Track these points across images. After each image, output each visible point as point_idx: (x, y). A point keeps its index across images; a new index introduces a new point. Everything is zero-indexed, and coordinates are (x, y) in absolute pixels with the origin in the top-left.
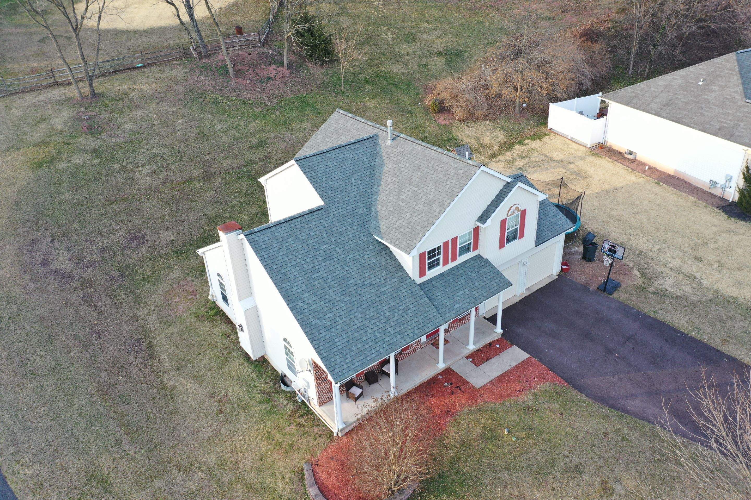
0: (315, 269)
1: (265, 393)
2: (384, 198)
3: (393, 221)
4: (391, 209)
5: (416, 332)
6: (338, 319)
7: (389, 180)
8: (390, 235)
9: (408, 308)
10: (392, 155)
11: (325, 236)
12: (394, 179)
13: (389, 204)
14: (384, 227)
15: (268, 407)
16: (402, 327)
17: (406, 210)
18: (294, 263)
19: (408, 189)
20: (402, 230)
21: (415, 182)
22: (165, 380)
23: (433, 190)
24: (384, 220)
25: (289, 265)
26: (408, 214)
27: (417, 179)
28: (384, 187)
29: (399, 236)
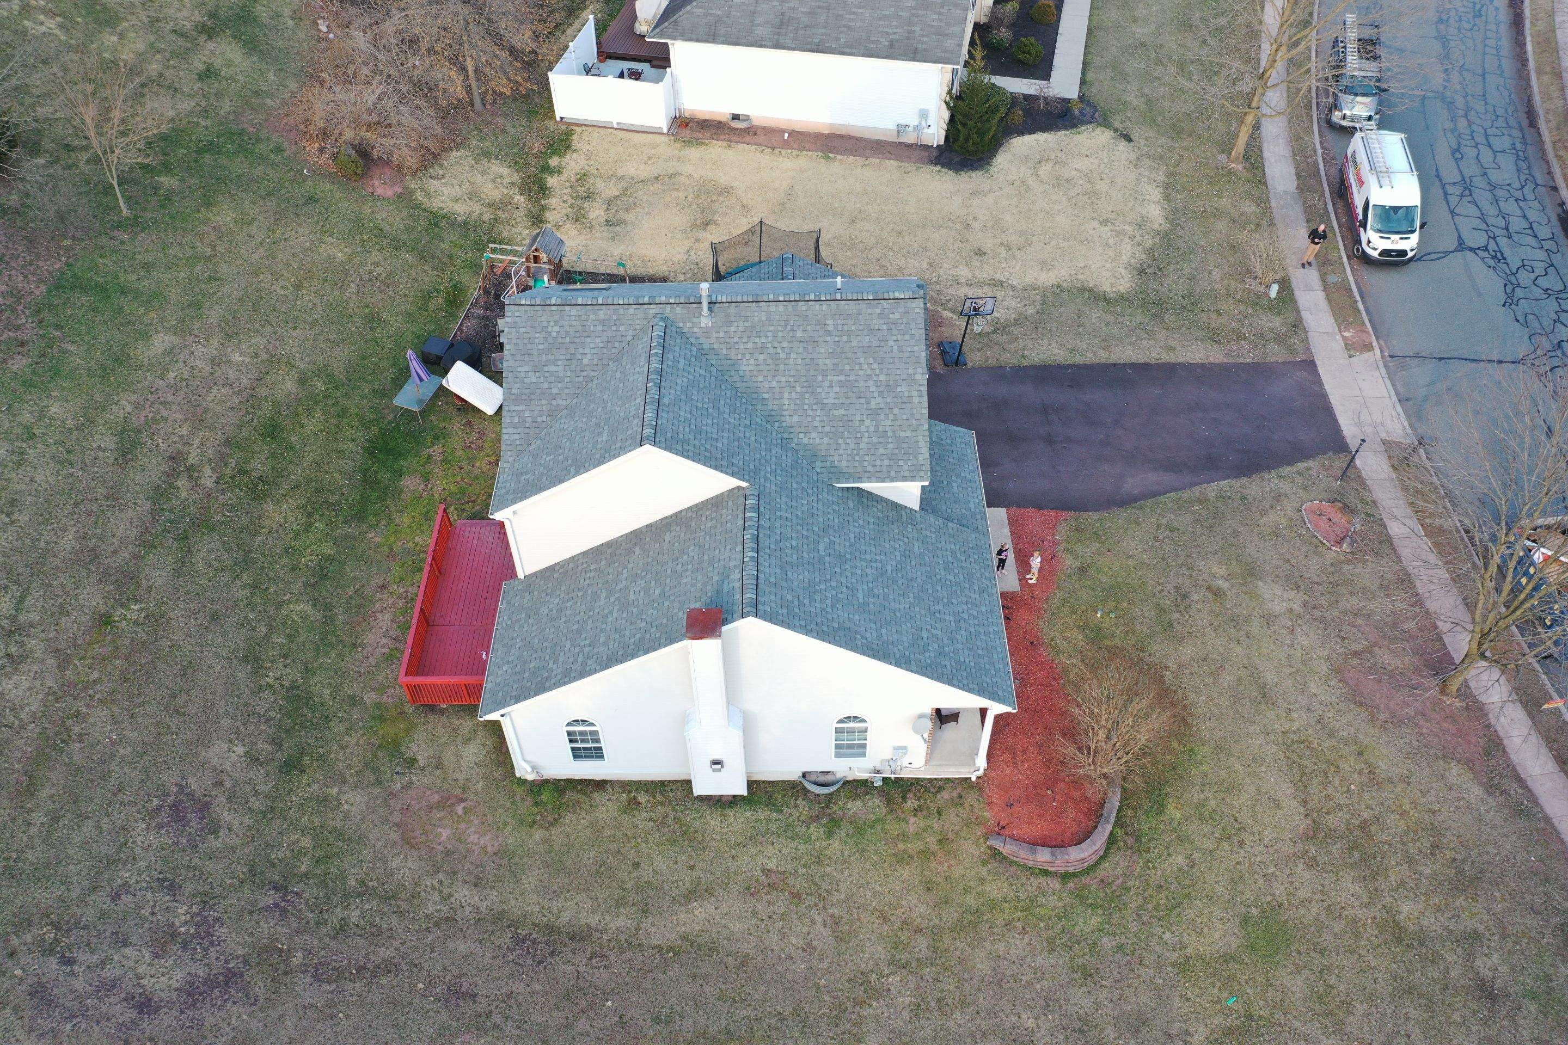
0: (853, 590)
1: (814, 819)
2: (796, 418)
3: (852, 446)
4: (828, 429)
6: (933, 631)
7: (774, 384)
8: (869, 468)
10: (736, 340)
11: (805, 533)
12: (783, 379)
13: (816, 423)
14: (844, 464)
15: (845, 829)
16: (975, 582)
17: (858, 418)
18: (829, 602)
19: (827, 384)
20: (881, 451)
21: (831, 367)
22: (657, 943)
23: (875, 366)
24: (832, 452)
25: (829, 610)
26: (867, 423)
27: (828, 362)
28: (776, 402)
29: (886, 462)
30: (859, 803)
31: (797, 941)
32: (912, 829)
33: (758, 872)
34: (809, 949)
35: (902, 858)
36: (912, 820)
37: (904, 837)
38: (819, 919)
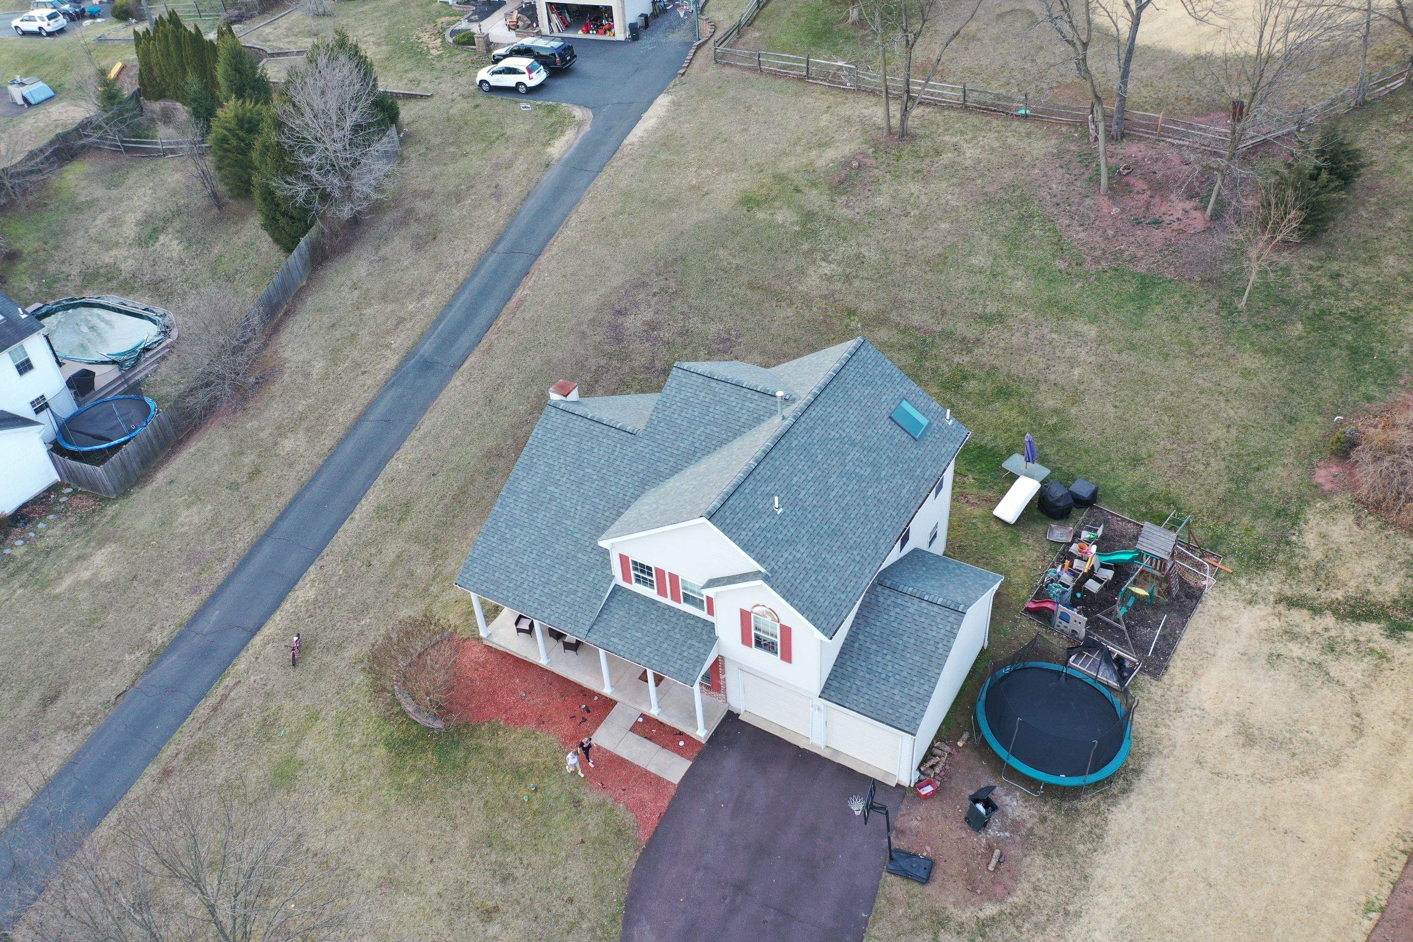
5: (552, 618)
9: (575, 592)
16: (549, 601)
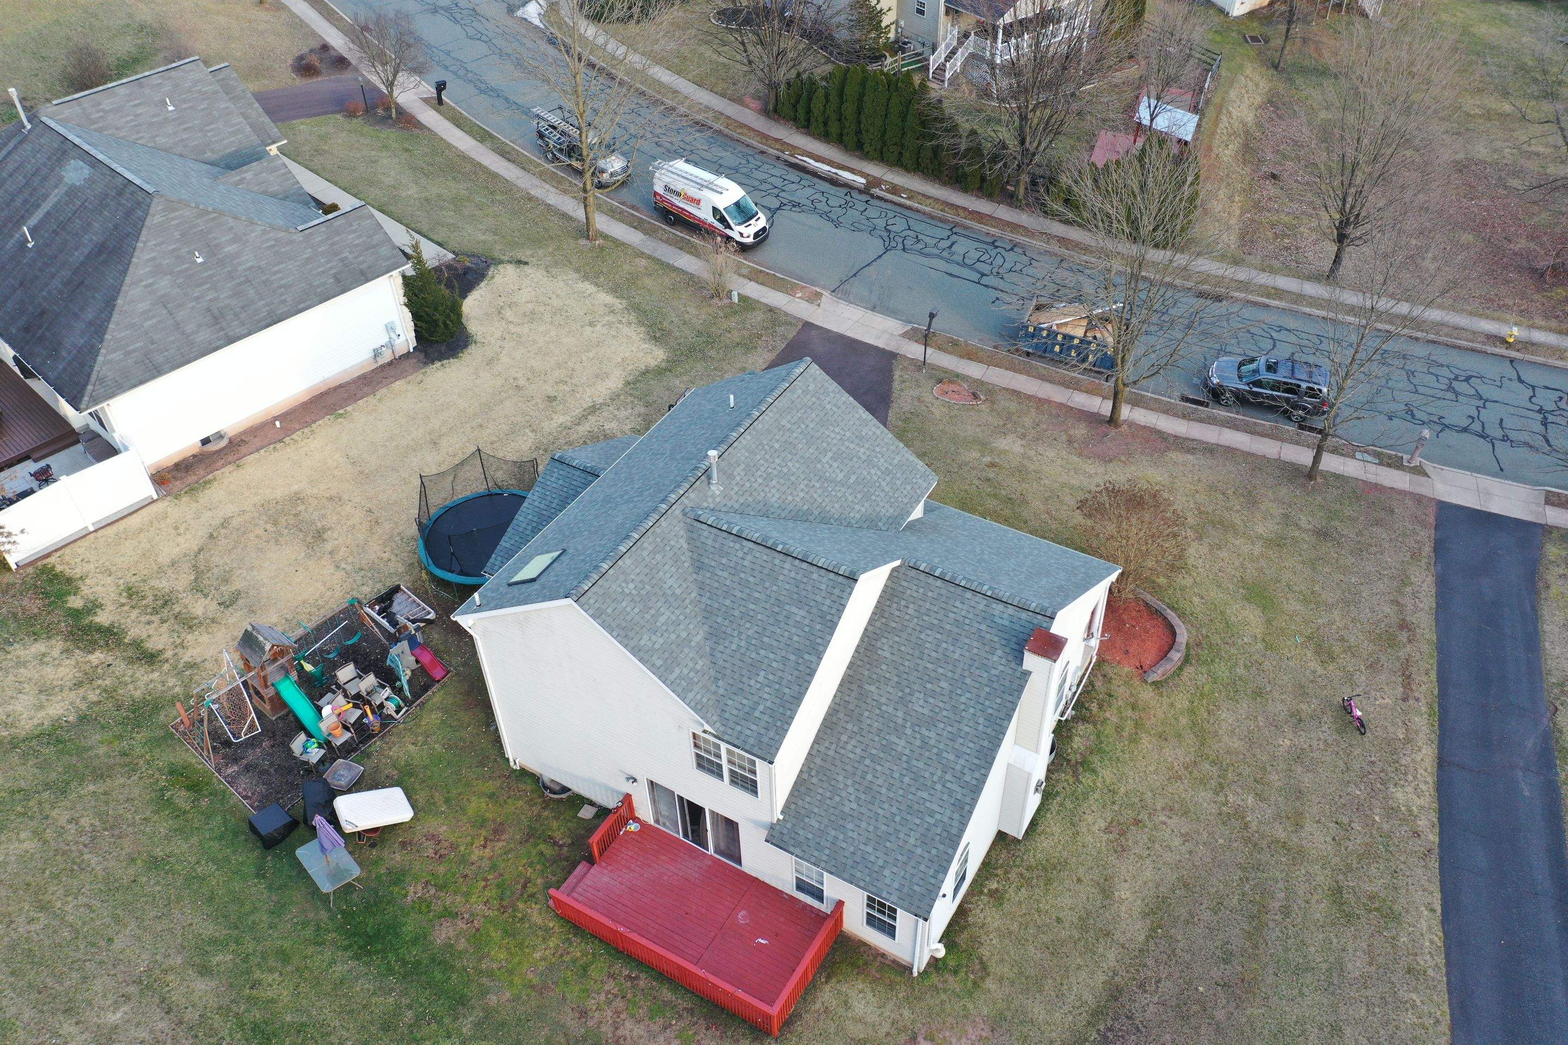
1: (1076, 775)
2: (837, 506)
3: (882, 495)
4: (859, 496)
7: (802, 495)
8: (906, 501)
10: (748, 484)
12: (802, 486)
13: (850, 498)
14: (891, 510)
15: (1095, 759)
17: (865, 473)
19: (827, 466)
20: (898, 483)
21: (816, 453)
23: (837, 430)
24: (877, 509)
26: (873, 472)
27: (811, 451)
28: (815, 505)
29: (908, 487)
30: (1077, 739)
31: (1177, 842)
32: (1115, 719)
33: (1105, 837)
34: (1186, 838)
35: (1134, 740)
36: (1107, 715)
37: (1119, 729)
38: (1163, 818)
